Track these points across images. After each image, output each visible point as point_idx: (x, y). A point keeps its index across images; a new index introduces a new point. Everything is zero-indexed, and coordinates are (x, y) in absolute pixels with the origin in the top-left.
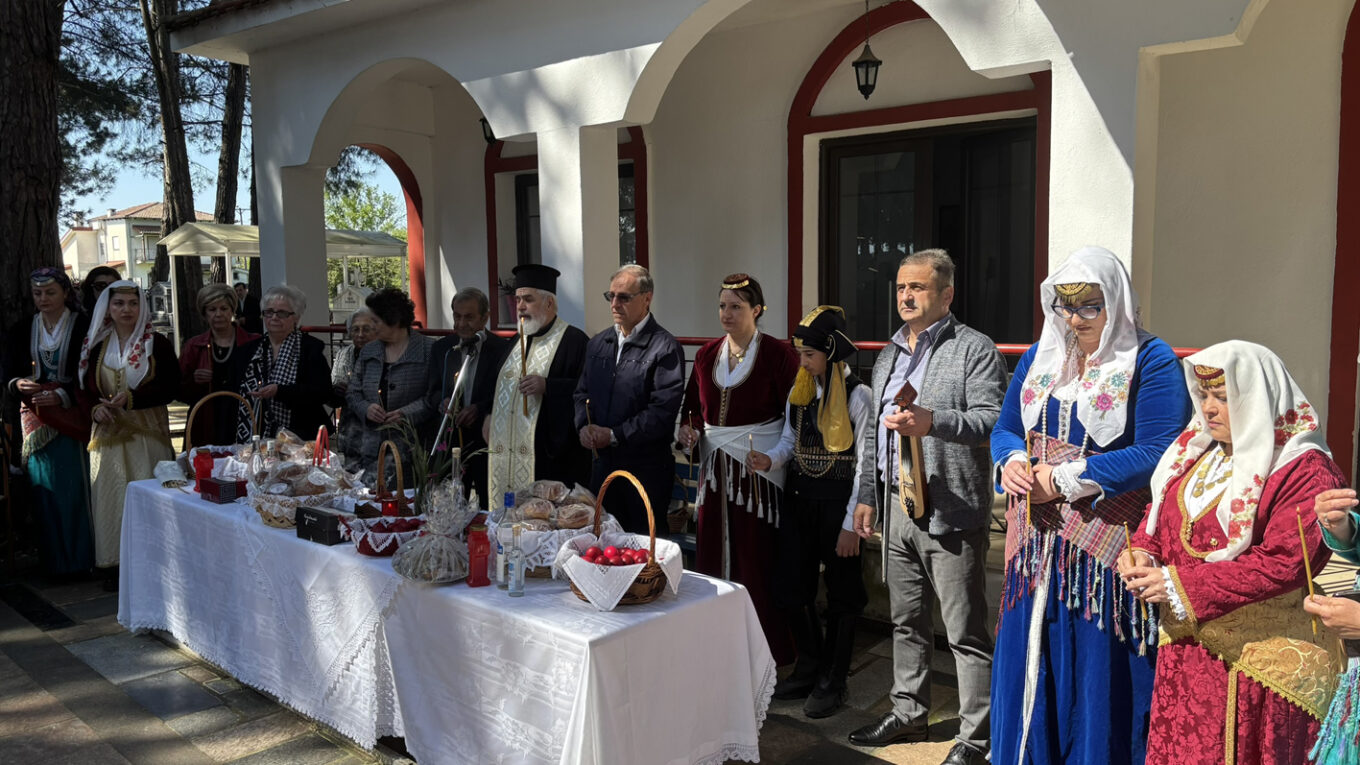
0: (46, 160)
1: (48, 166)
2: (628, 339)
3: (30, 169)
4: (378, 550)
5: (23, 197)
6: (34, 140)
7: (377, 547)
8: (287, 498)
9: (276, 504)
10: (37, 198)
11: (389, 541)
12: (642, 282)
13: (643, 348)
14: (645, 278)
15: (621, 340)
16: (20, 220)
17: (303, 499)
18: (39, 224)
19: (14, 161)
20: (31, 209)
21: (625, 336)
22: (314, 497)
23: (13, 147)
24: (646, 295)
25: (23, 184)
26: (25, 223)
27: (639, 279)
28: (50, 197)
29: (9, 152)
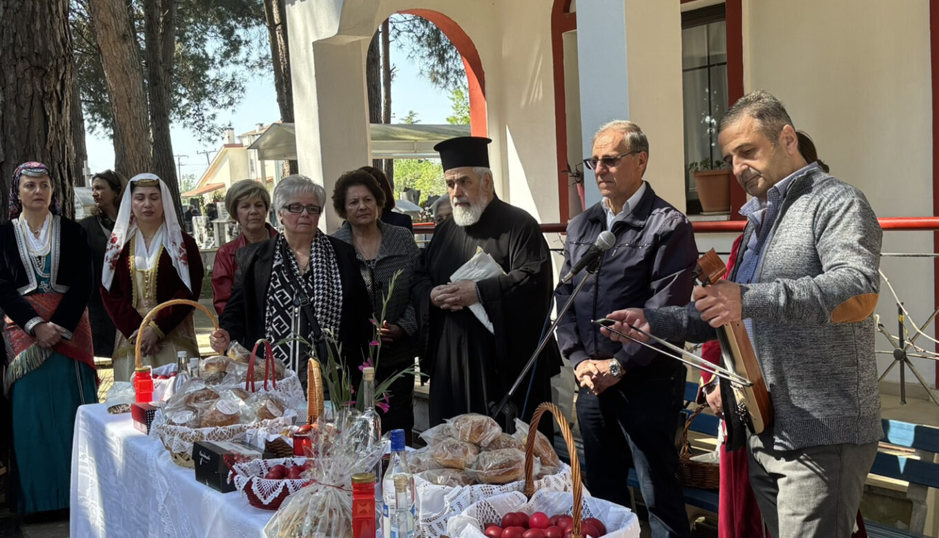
0: (51, 47)
1: (54, 55)
2: (620, 217)
3: (34, 59)
4: (266, 502)
5: (28, 89)
6: (38, 26)
7: (265, 498)
8: (189, 429)
9: (176, 438)
10: (43, 90)
11: (280, 490)
12: (633, 140)
13: (639, 229)
14: (635, 134)
15: (611, 219)
16: (25, 114)
17: (206, 431)
18: (46, 118)
19: (17, 51)
20: (36, 103)
21: (615, 214)
22: (220, 429)
23: (15, 35)
24: (638, 156)
25: (27, 75)
26: (30, 118)
27: (628, 136)
28: (58, 88)
29: (11, 41)
